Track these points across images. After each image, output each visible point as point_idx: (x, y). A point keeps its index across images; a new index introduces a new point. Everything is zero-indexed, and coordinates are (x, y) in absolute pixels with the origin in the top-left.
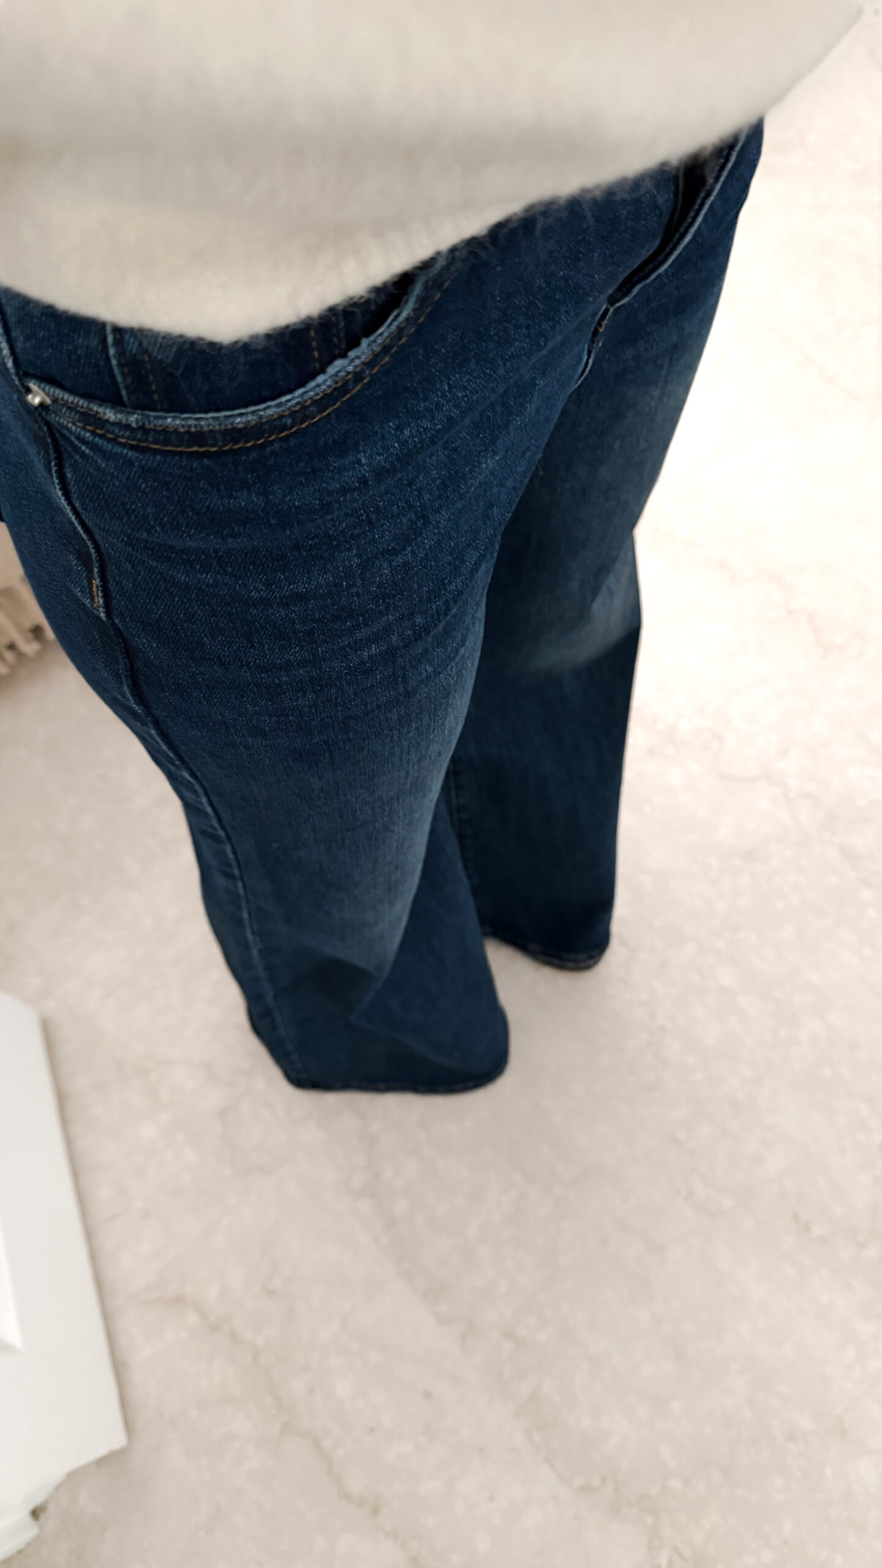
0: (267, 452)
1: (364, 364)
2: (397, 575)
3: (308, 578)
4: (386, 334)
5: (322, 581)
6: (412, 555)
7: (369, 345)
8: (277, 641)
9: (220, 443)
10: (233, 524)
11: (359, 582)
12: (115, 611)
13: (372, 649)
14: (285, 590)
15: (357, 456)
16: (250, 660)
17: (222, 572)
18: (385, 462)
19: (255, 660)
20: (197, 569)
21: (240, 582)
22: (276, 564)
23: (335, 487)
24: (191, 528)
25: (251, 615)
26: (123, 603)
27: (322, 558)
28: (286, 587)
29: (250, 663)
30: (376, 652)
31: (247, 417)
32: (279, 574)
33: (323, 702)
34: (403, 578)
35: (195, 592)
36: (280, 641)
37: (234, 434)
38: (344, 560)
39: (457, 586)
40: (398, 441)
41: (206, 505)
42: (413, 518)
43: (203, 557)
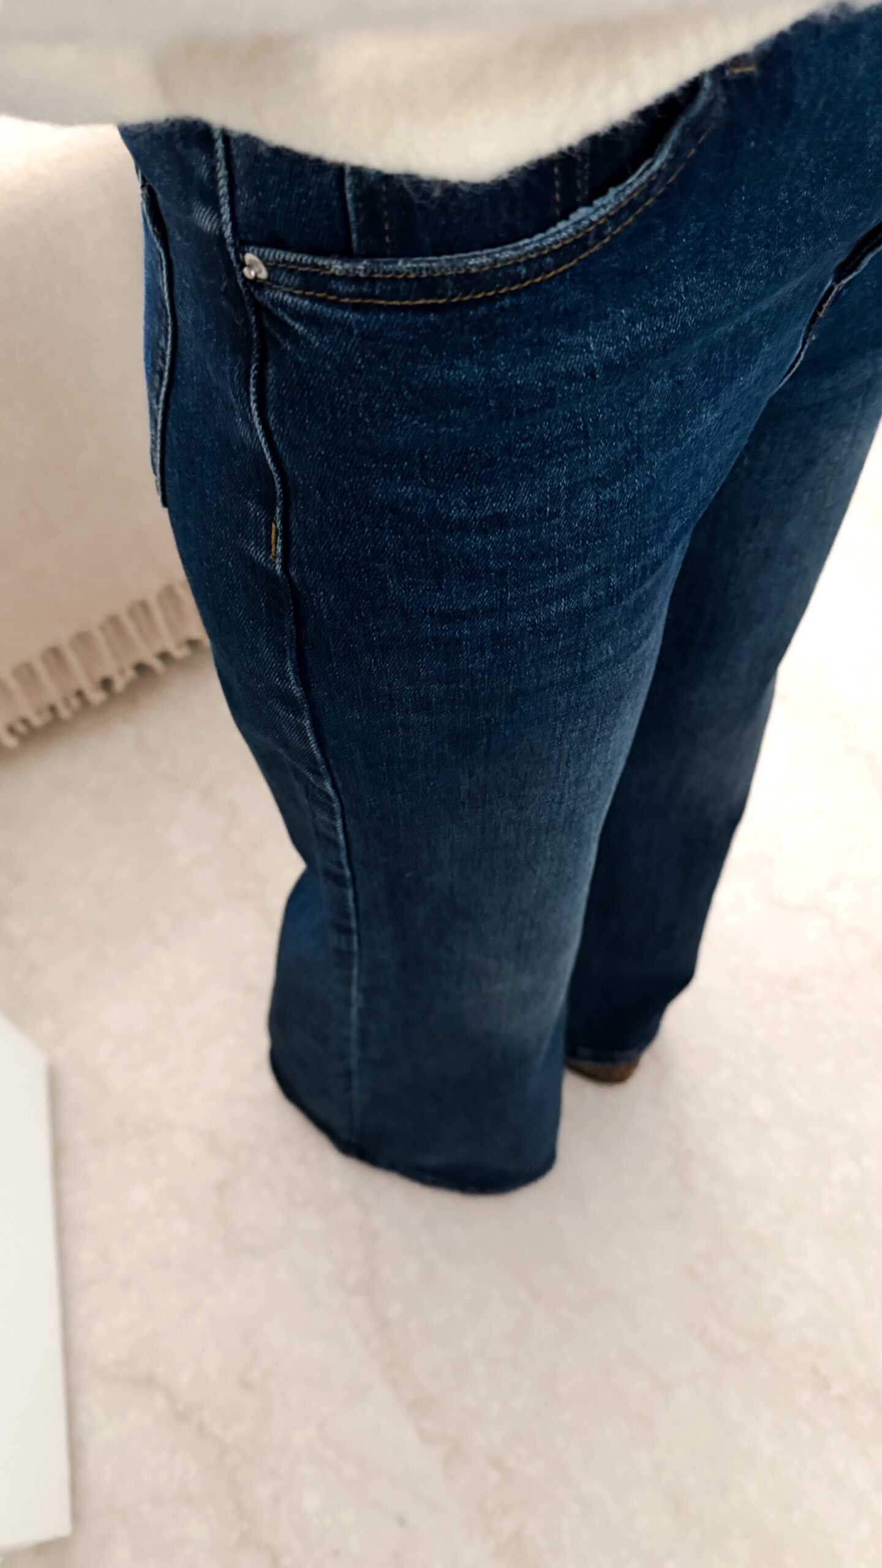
0: (497, 307)
1: (607, 216)
2: (601, 513)
3: (513, 496)
4: (636, 185)
5: (526, 502)
6: (620, 492)
7: (617, 195)
8: (467, 581)
9: (450, 293)
10: (450, 406)
11: (563, 512)
12: (292, 560)
13: (561, 604)
14: (487, 508)
15: (585, 337)
16: (434, 606)
17: (424, 483)
18: (615, 355)
19: (440, 606)
20: (398, 481)
21: (441, 496)
22: (483, 471)
23: (560, 369)
24: (404, 413)
25: (444, 545)
26: (303, 549)
27: (531, 470)
28: (488, 504)
29: (434, 610)
30: (564, 609)
31: (482, 258)
32: (484, 487)
33: (499, 666)
34: (607, 519)
35: (389, 517)
36: (470, 582)
37: (468, 280)
38: (553, 478)
39: (656, 552)
40: (630, 335)
41: (424, 379)
42: (629, 447)
43: (406, 464)
